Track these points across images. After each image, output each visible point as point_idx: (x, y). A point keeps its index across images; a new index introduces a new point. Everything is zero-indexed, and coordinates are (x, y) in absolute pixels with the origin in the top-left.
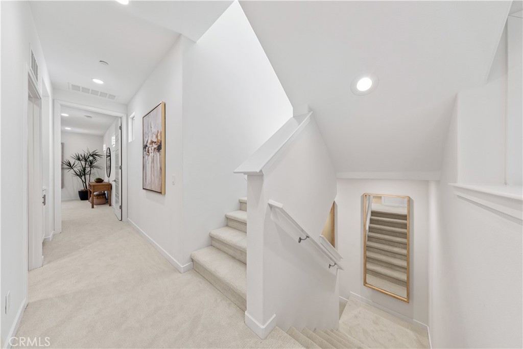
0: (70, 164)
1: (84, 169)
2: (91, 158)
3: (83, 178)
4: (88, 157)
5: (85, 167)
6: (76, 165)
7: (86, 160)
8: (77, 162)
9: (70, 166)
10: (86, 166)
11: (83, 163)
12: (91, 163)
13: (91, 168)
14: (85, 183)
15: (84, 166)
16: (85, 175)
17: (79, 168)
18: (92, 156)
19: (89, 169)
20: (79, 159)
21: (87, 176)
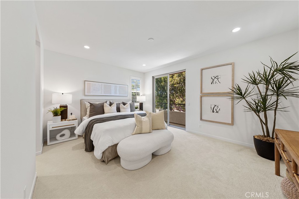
0: (239, 89)
1: (264, 99)
2: (278, 77)
3: (262, 114)
4: (273, 76)
5: (266, 95)
6: (250, 93)
7: (267, 82)
8: (252, 86)
9: (241, 94)
10: (269, 93)
11: (262, 87)
12: (279, 88)
13: (278, 95)
14: (266, 124)
15: (263, 94)
16: (265, 109)
17: (255, 97)
18: (281, 71)
19: (274, 98)
20: (254, 82)
21: (270, 114)
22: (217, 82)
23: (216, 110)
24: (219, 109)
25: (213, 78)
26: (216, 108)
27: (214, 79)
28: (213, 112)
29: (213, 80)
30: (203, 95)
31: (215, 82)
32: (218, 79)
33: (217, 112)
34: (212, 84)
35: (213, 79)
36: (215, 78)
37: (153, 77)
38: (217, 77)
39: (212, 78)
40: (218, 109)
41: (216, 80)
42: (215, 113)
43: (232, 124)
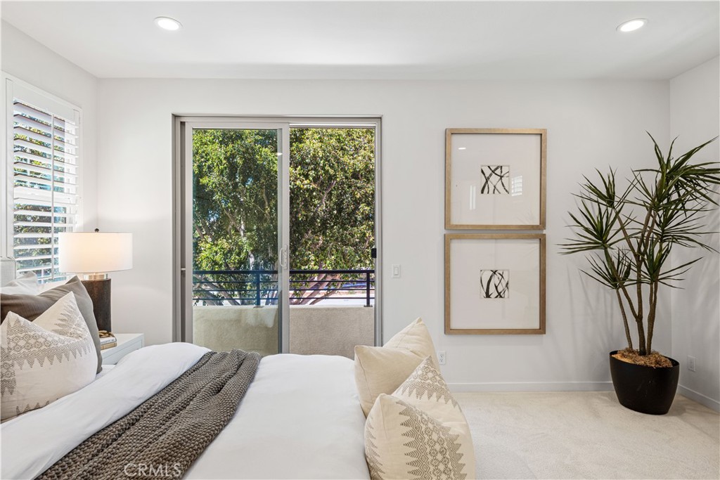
22: (499, 186)
23: (496, 287)
24: (504, 285)
25: (488, 172)
26: (495, 280)
27: (491, 175)
28: (488, 296)
29: (487, 179)
30: (454, 233)
31: (492, 188)
32: (501, 177)
33: (499, 295)
34: (482, 192)
35: (487, 175)
36: (493, 172)
37: (175, 117)
38: (498, 172)
39: (482, 172)
40: (504, 283)
41: (494, 179)
42: (493, 301)
43: (542, 329)
